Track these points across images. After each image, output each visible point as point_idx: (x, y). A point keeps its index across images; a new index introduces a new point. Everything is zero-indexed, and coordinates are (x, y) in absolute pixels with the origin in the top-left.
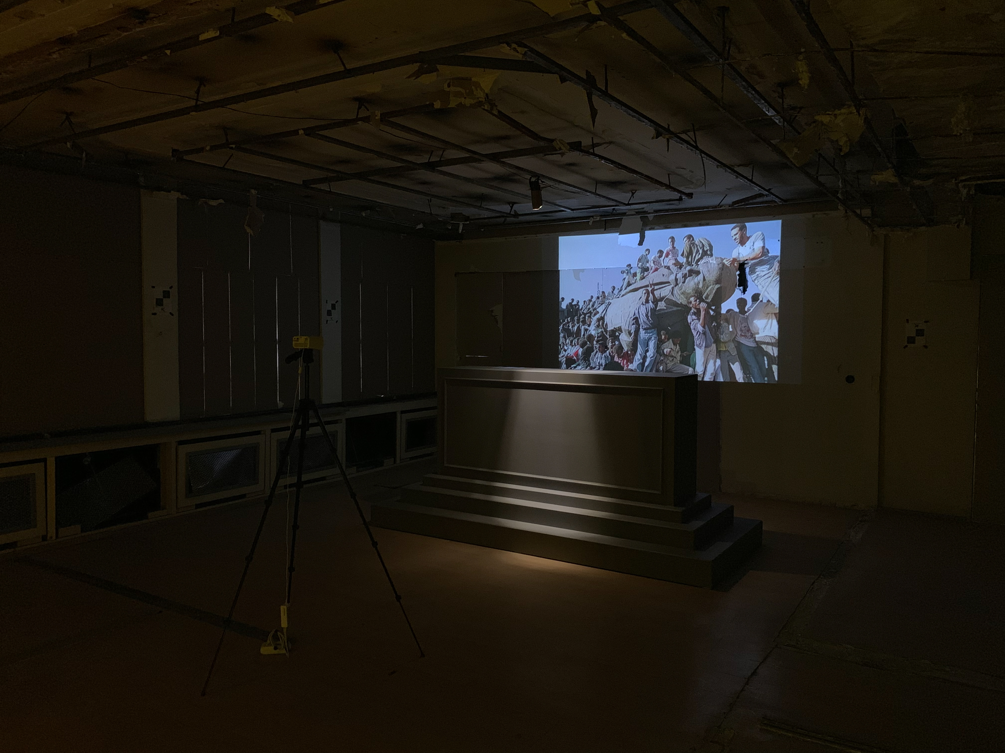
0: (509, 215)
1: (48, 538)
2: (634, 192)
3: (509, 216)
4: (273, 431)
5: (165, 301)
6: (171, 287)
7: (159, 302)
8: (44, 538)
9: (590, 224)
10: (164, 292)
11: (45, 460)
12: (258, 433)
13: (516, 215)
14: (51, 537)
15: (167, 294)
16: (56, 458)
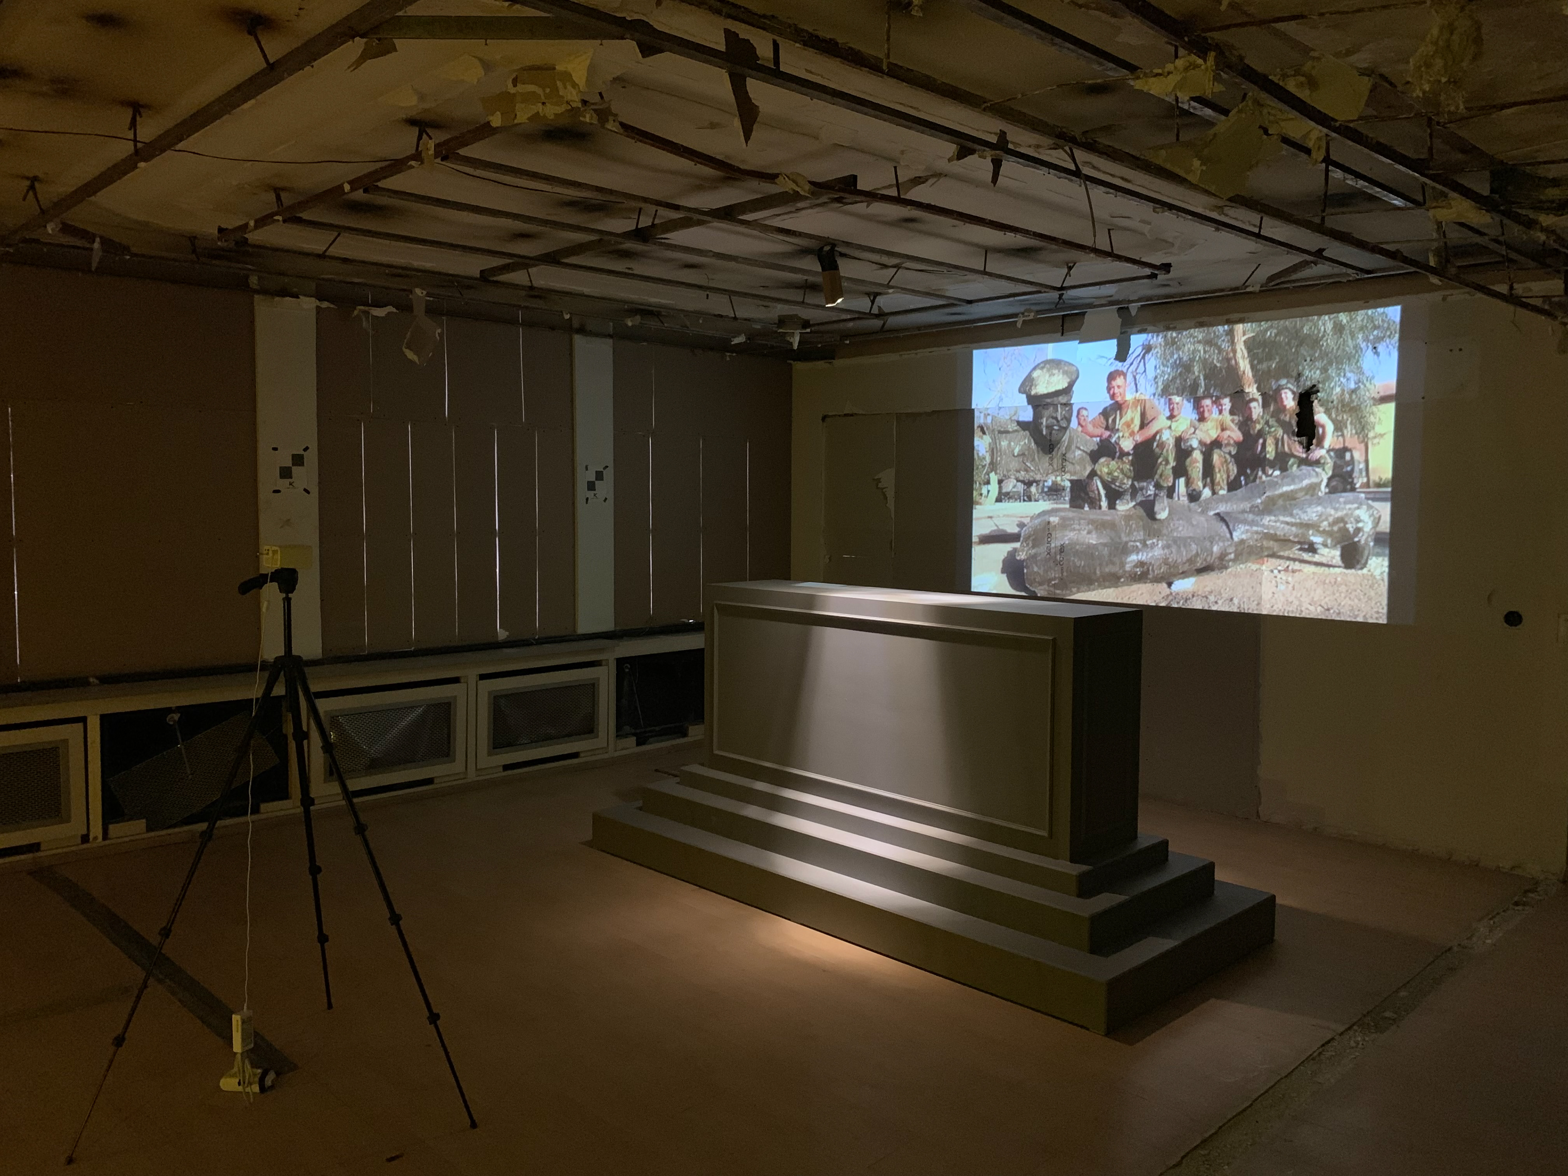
0: (870, 315)
1: (91, 840)
2: (1072, 265)
3: (868, 316)
4: (483, 677)
5: (296, 470)
6: (306, 449)
7: (285, 473)
8: (85, 839)
9: (1019, 325)
10: (293, 456)
11: (83, 720)
12: (456, 680)
13: (881, 315)
14: (96, 838)
15: (298, 460)
16: (103, 717)
